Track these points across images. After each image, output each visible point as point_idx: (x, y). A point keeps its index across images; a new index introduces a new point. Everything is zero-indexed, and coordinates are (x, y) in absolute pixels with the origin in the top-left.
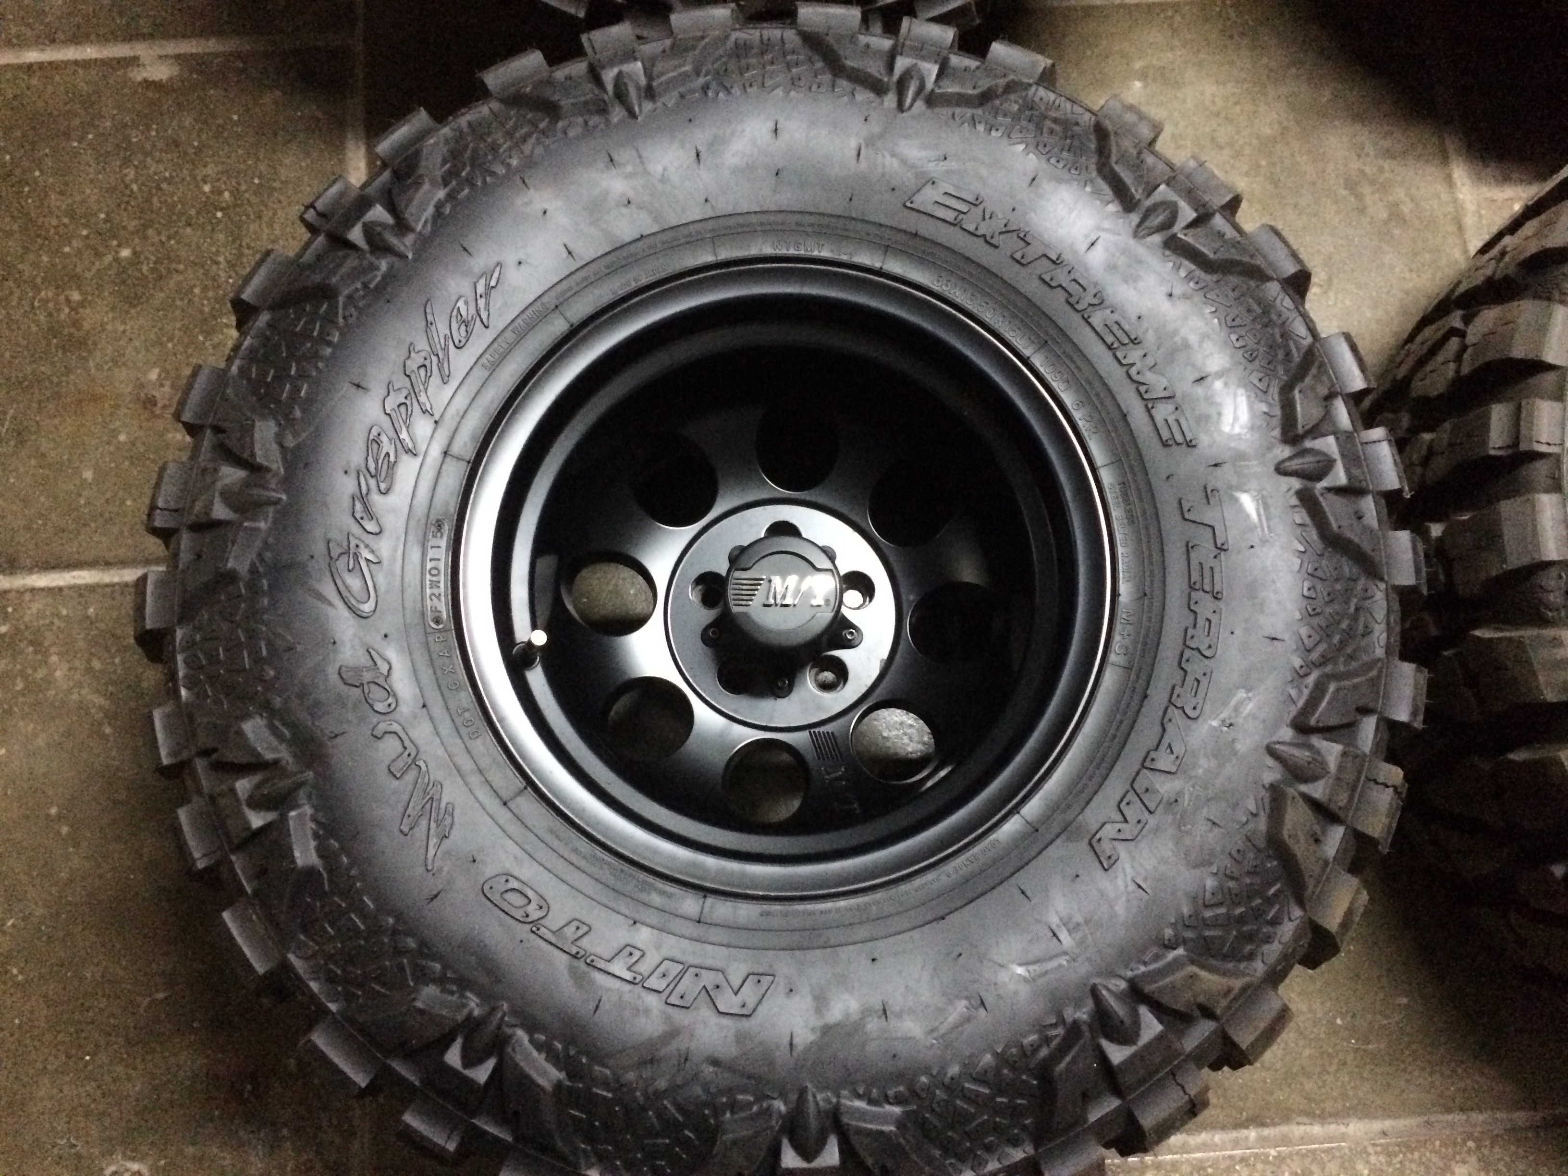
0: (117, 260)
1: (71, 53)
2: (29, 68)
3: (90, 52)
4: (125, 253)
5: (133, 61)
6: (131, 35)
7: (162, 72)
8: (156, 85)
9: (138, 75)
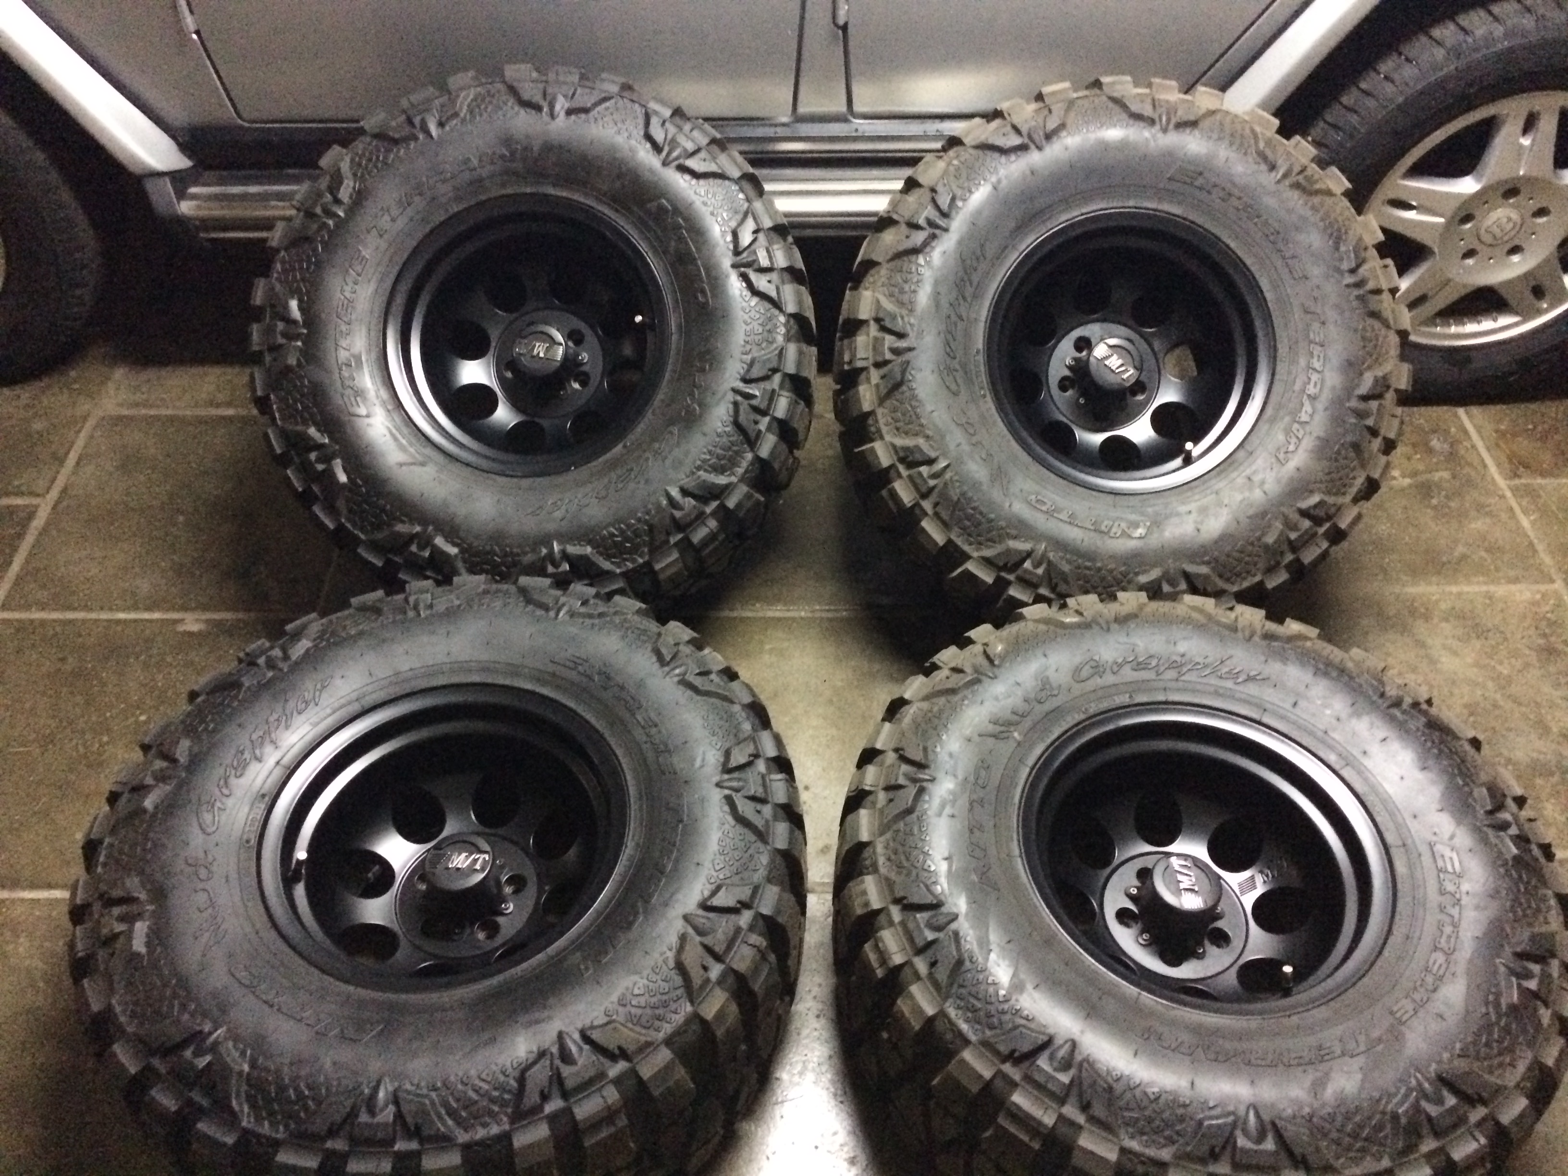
0: (136, 722)
1: (146, 616)
2: (118, 622)
3: (156, 615)
4: (143, 718)
5: (181, 621)
6: (184, 608)
7: (195, 628)
8: (191, 634)
9: (181, 628)
